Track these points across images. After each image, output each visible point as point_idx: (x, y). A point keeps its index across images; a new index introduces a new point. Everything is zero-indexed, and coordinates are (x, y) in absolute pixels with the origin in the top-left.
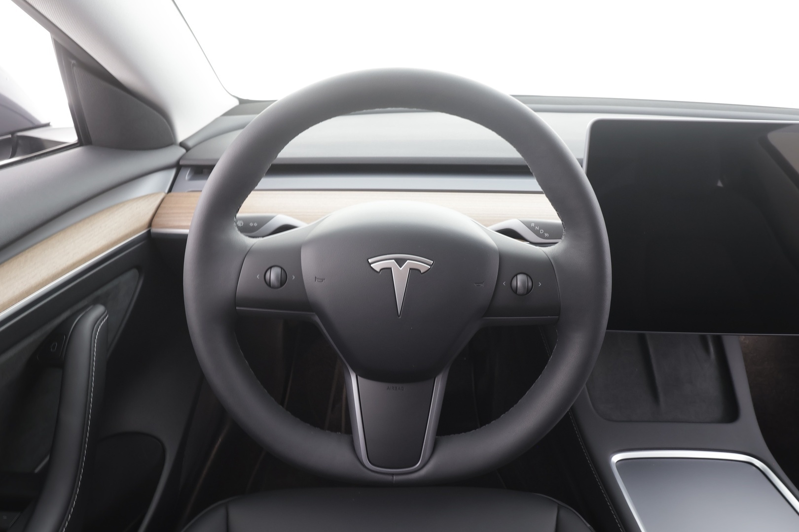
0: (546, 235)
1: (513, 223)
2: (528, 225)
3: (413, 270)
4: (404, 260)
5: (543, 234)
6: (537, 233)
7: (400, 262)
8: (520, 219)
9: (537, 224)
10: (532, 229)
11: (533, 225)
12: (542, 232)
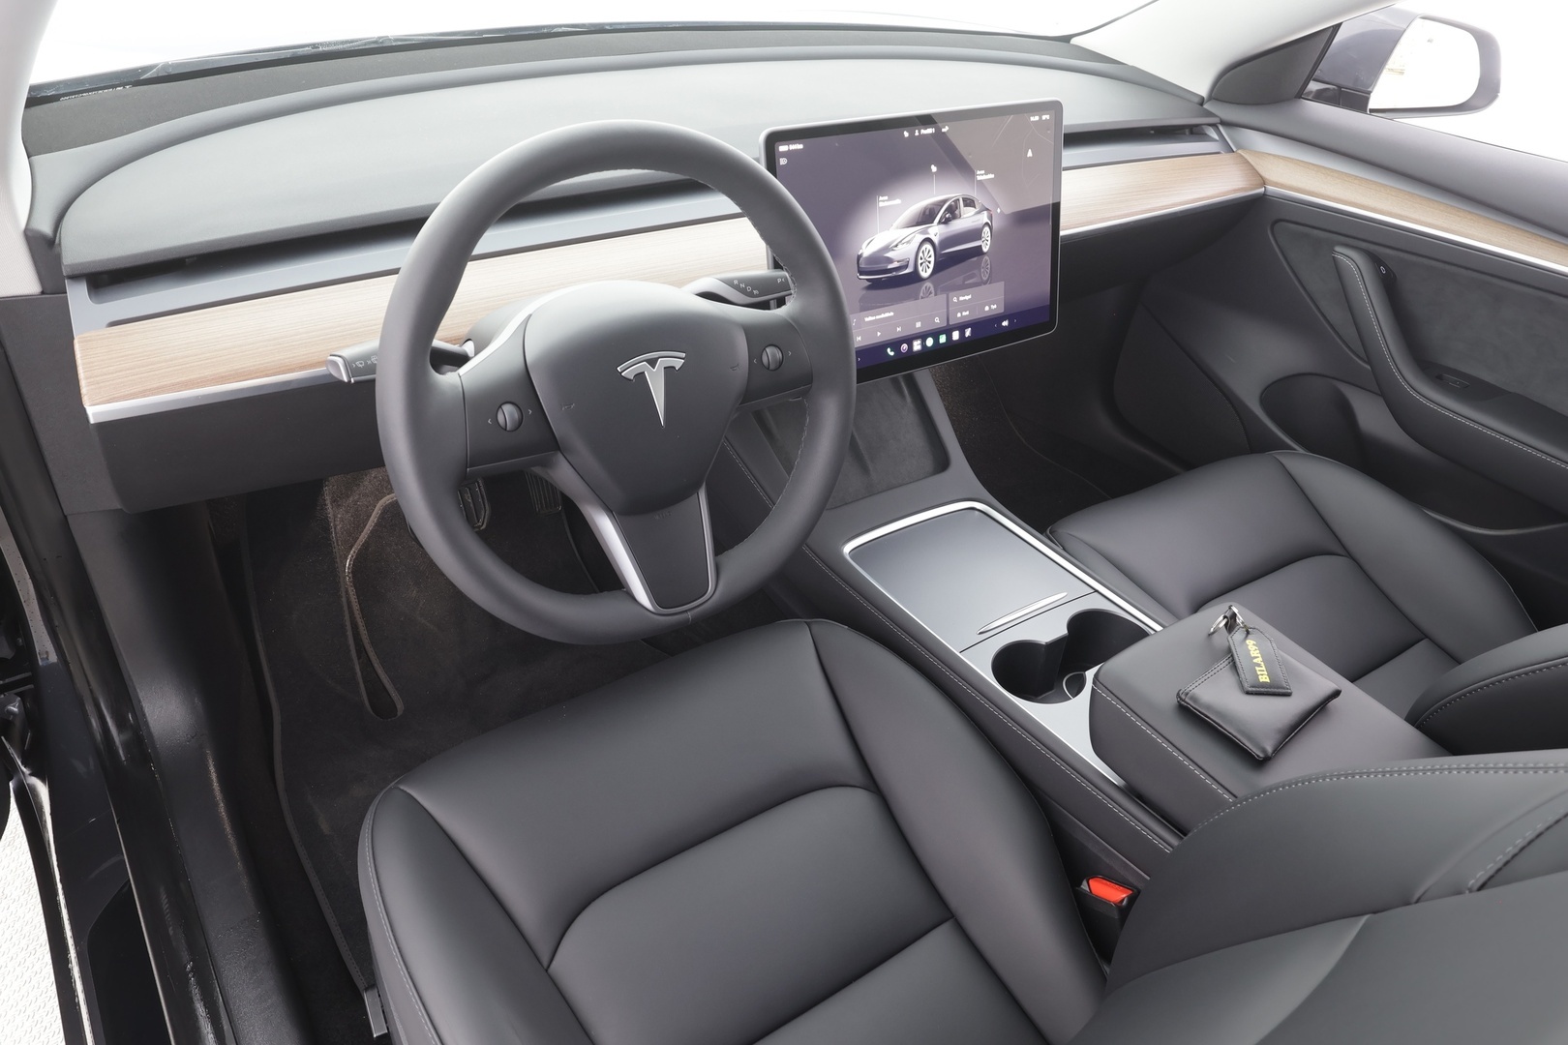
0: (755, 292)
1: (710, 284)
2: (729, 282)
3: (669, 369)
4: (656, 359)
5: (752, 292)
6: (743, 291)
7: (652, 362)
8: (719, 276)
9: (741, 280)
10: (737, 288)
11: (736, 282)
12: (749, 289)
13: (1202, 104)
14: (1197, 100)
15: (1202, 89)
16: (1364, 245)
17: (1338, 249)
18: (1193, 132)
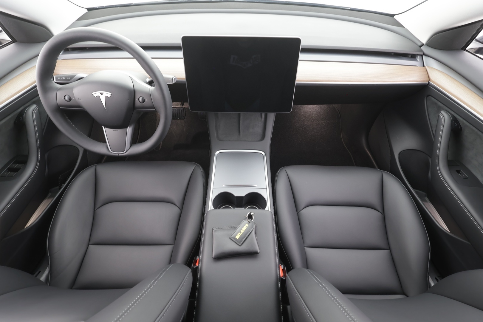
3: (106, 96)
7: (102, 94)
13: (420, 47)
14: (420, 44)
15: (424, 40)
16: (453, 113)
17: (442, 112)
18: (413, 57)
